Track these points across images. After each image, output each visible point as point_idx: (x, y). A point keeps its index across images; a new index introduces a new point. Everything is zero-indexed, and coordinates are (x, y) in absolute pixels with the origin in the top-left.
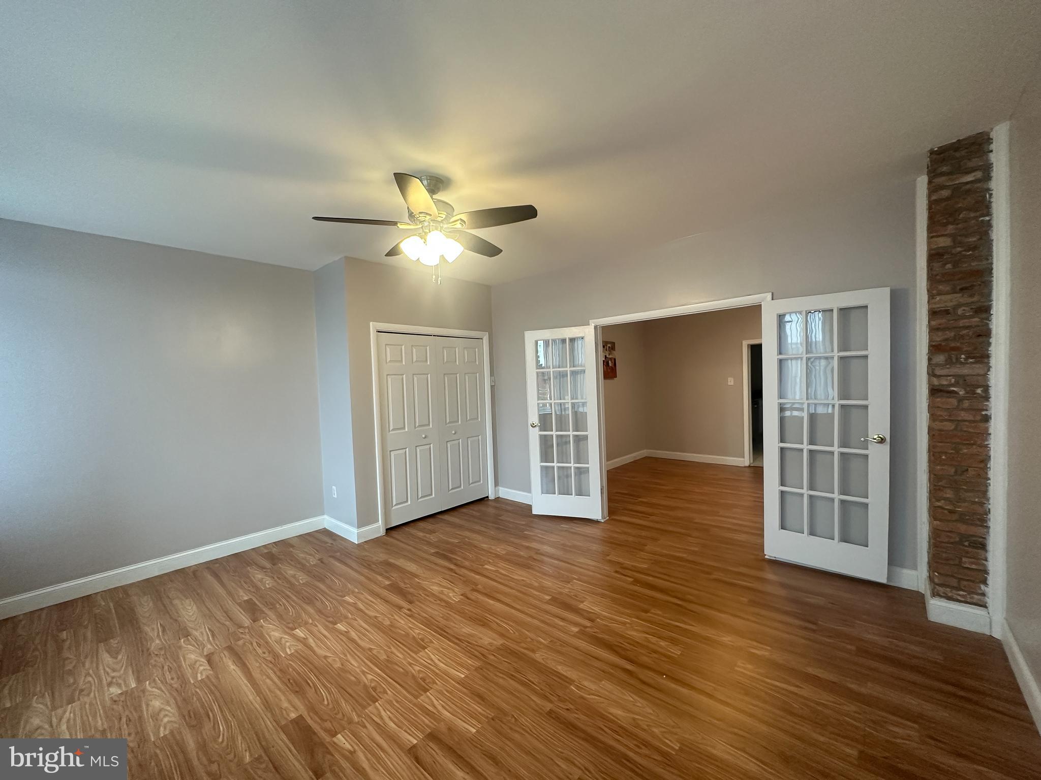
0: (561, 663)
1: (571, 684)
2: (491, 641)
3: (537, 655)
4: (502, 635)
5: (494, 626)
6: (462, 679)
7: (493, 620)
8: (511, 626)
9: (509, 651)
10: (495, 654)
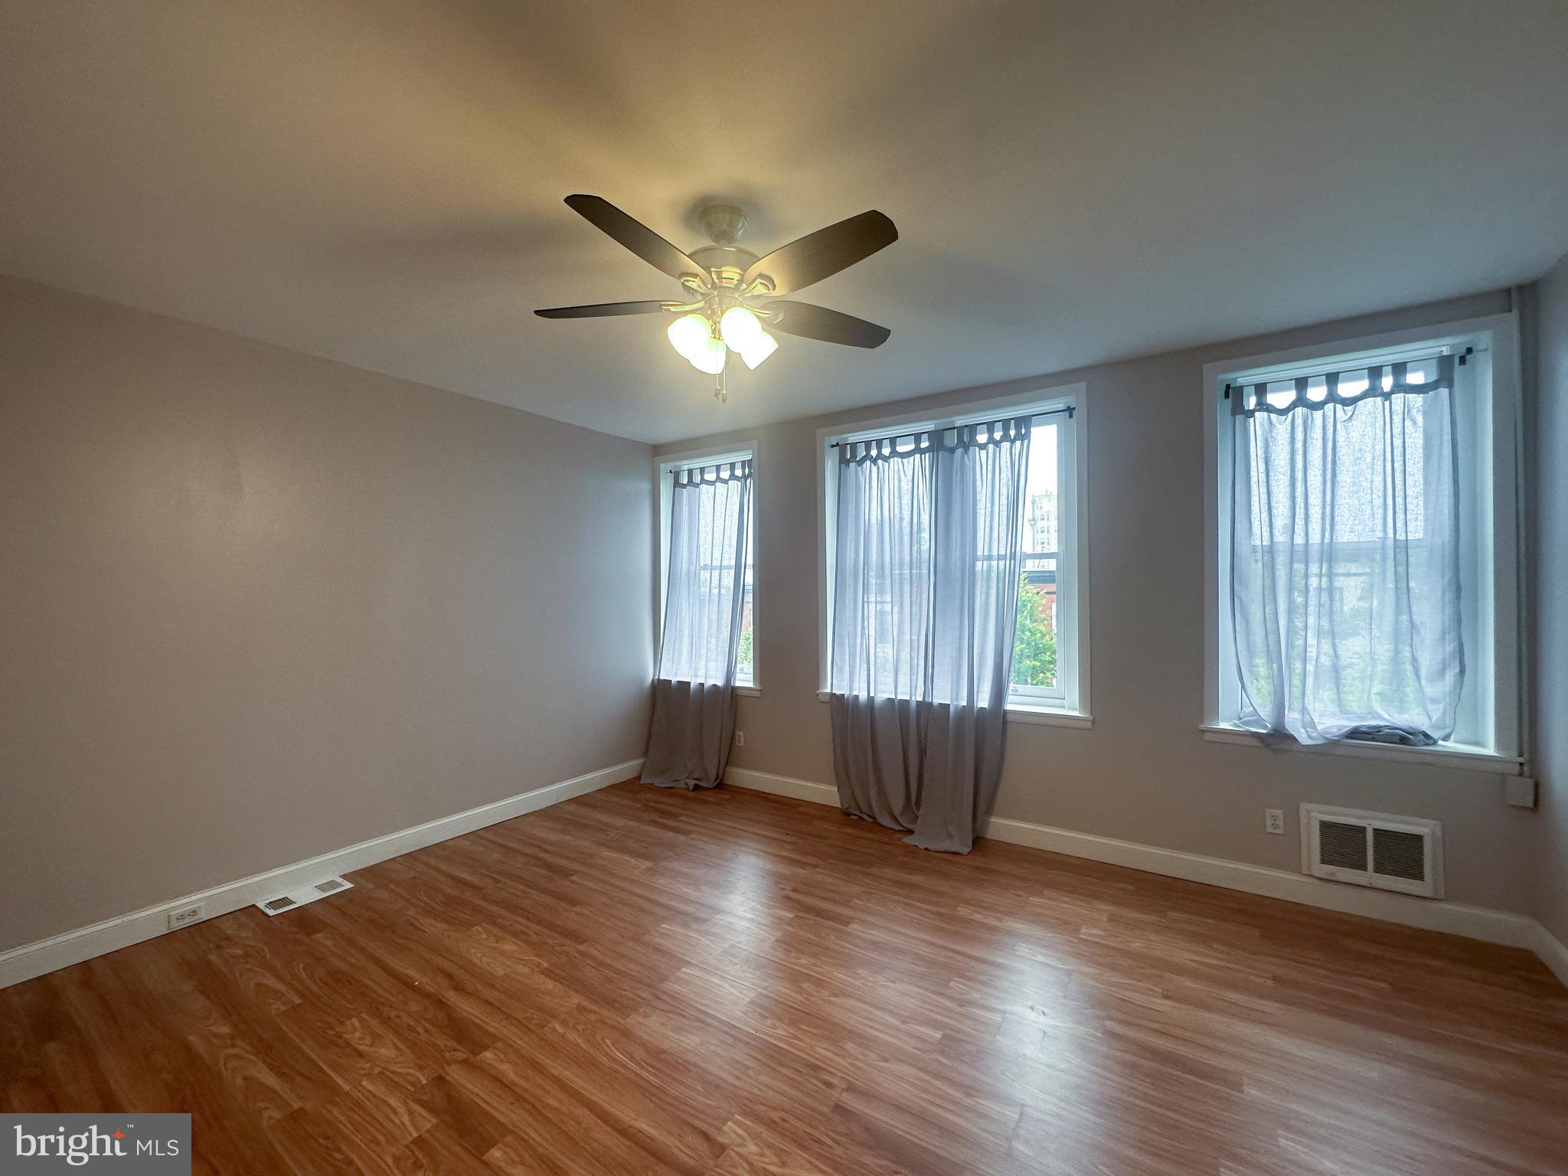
0: (544, 993)
1: (546, 969)
2: (645, 1022)
3: (576, 1001)
4: (625, 1033)
5: (639, 1053)
6: (683, 967)
7: (643, 1068)
8: (607, 1055)
9: (618, 1005)
10: (641, 1000)
